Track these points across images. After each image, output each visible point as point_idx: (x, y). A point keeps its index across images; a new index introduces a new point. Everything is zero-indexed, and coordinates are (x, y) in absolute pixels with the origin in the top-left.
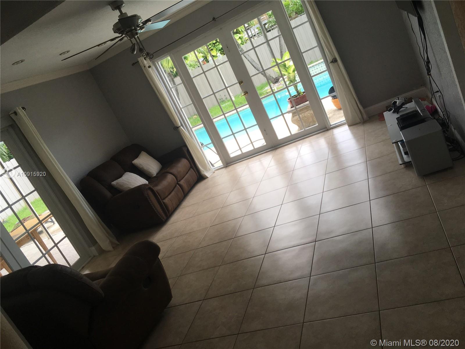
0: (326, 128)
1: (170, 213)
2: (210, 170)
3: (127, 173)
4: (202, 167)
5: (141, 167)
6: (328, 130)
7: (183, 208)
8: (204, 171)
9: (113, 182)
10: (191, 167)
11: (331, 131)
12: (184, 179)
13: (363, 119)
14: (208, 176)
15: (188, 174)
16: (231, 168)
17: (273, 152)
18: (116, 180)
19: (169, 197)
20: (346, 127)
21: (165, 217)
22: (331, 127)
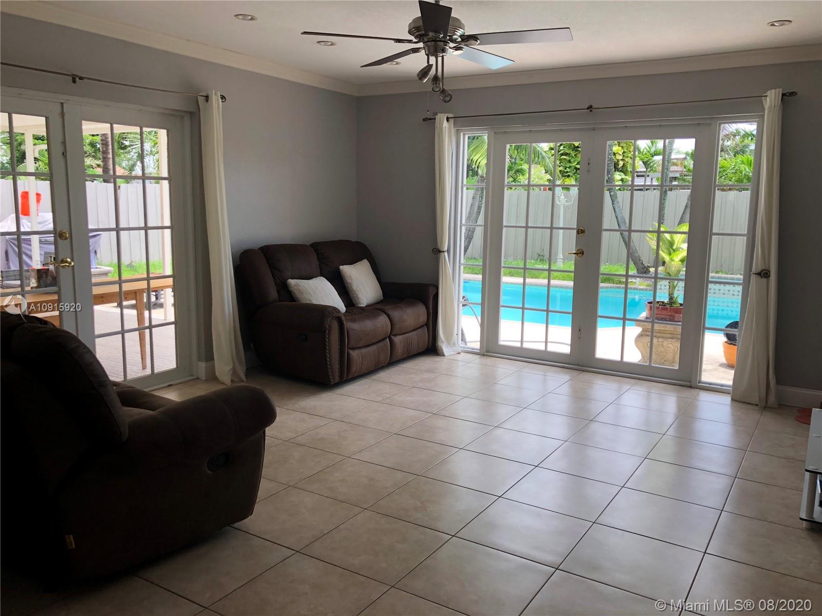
0: (690, 382)
1: (350, 377)
2: (454, 344)
3: (322, 277)
4: (445, 333)
5: (349, 281)
6: (691, 387)
7: (375, 380)
8: (443, 342)
9: (292, 279)
10: (427, 324)
11: (695, 391)
12: (404, 336)
13: (766, 402)
14: (446, 355)
15: (414, 333)
16: (489, 361)
17: (575, 373)
18: (297, 279)
19: (364, 350)
20: (727, 399)
21: (337, 379)
22: (699, 384)
